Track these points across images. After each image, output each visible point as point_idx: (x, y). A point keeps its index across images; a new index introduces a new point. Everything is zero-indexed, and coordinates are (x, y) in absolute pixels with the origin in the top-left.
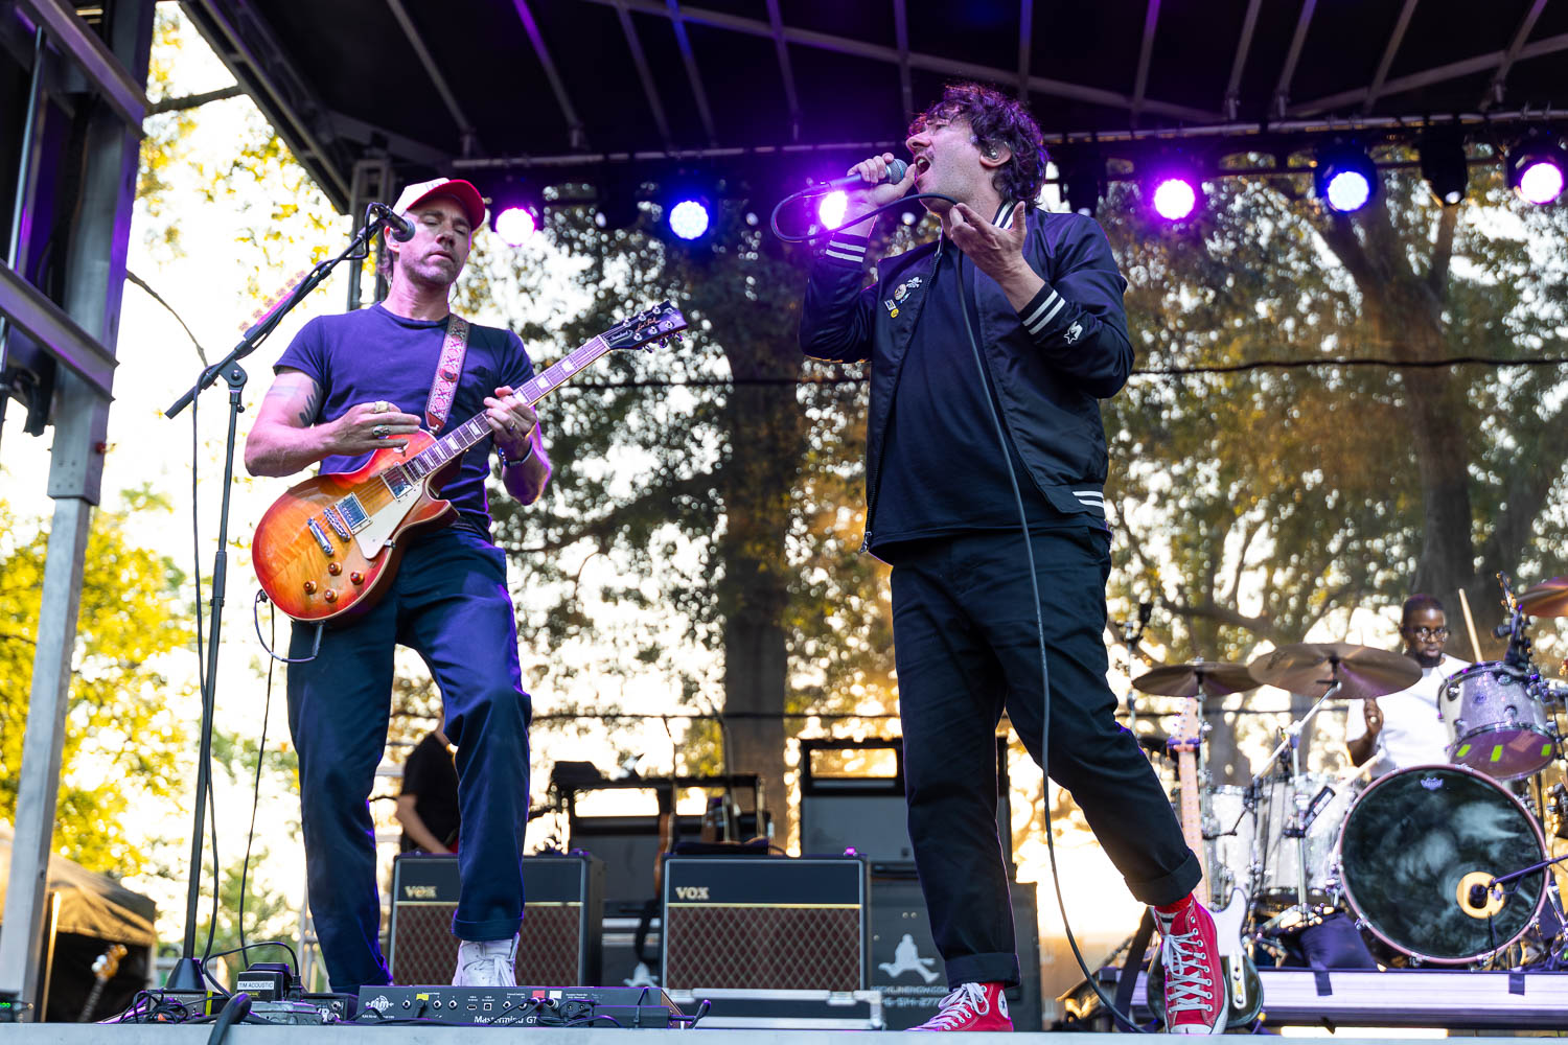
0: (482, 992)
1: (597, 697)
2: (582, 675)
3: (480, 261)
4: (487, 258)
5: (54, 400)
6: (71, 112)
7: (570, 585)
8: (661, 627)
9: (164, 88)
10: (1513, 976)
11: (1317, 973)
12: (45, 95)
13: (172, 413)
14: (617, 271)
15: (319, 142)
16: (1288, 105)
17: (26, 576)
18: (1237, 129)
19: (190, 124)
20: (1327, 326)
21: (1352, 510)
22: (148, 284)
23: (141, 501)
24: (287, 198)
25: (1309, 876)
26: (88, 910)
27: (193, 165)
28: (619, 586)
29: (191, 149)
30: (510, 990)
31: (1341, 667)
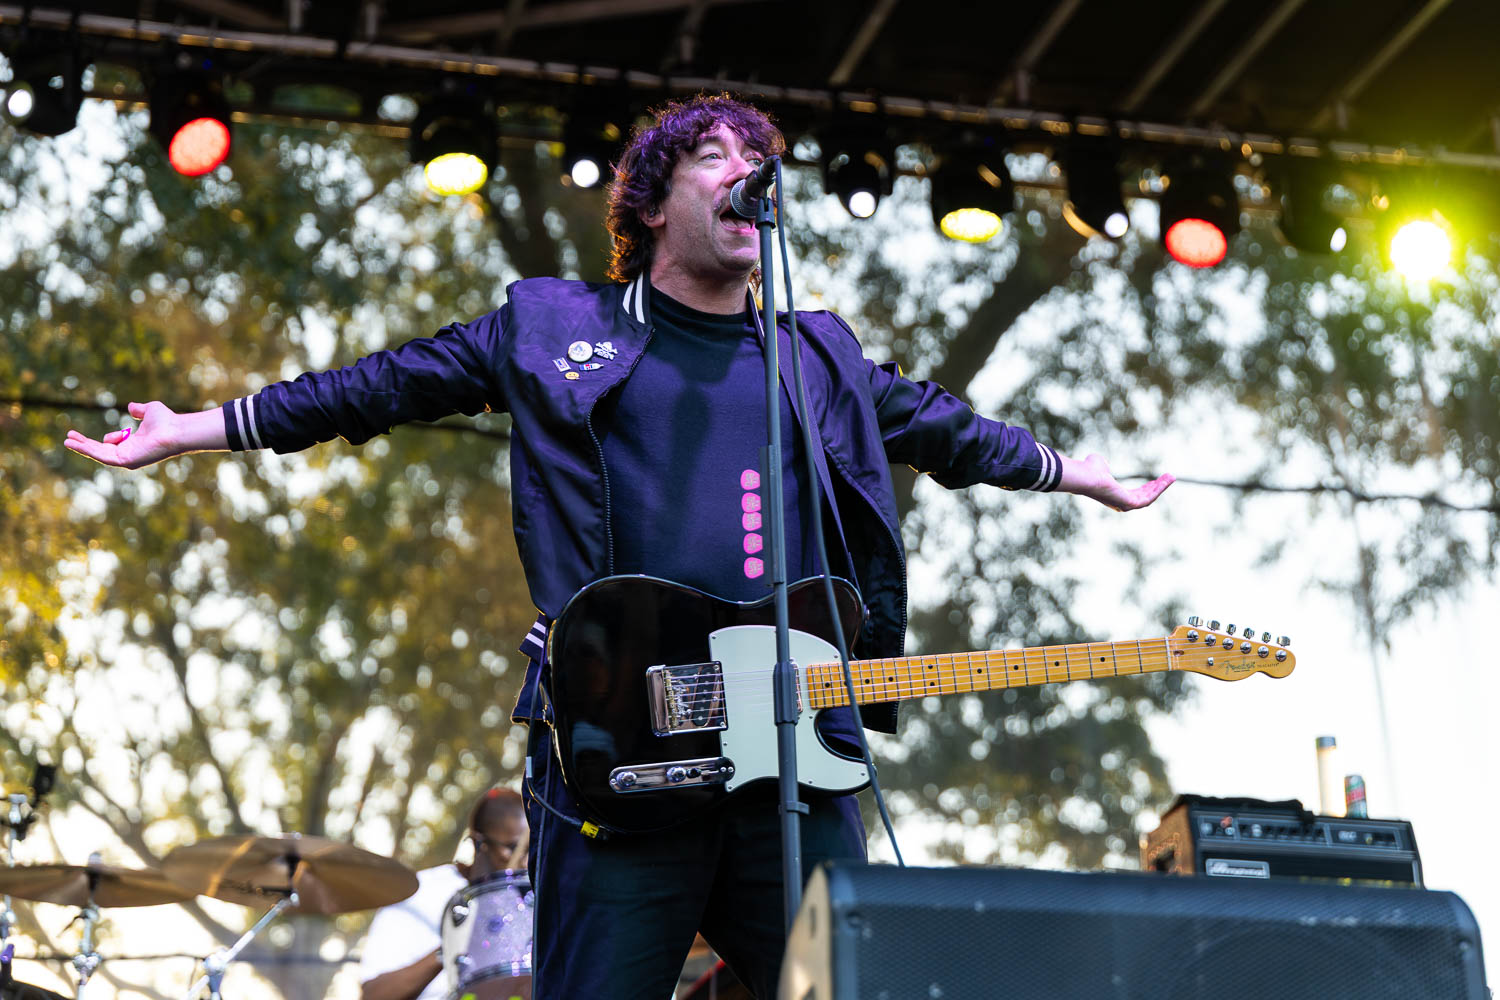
18: (301, 44)
31: (301, 868)
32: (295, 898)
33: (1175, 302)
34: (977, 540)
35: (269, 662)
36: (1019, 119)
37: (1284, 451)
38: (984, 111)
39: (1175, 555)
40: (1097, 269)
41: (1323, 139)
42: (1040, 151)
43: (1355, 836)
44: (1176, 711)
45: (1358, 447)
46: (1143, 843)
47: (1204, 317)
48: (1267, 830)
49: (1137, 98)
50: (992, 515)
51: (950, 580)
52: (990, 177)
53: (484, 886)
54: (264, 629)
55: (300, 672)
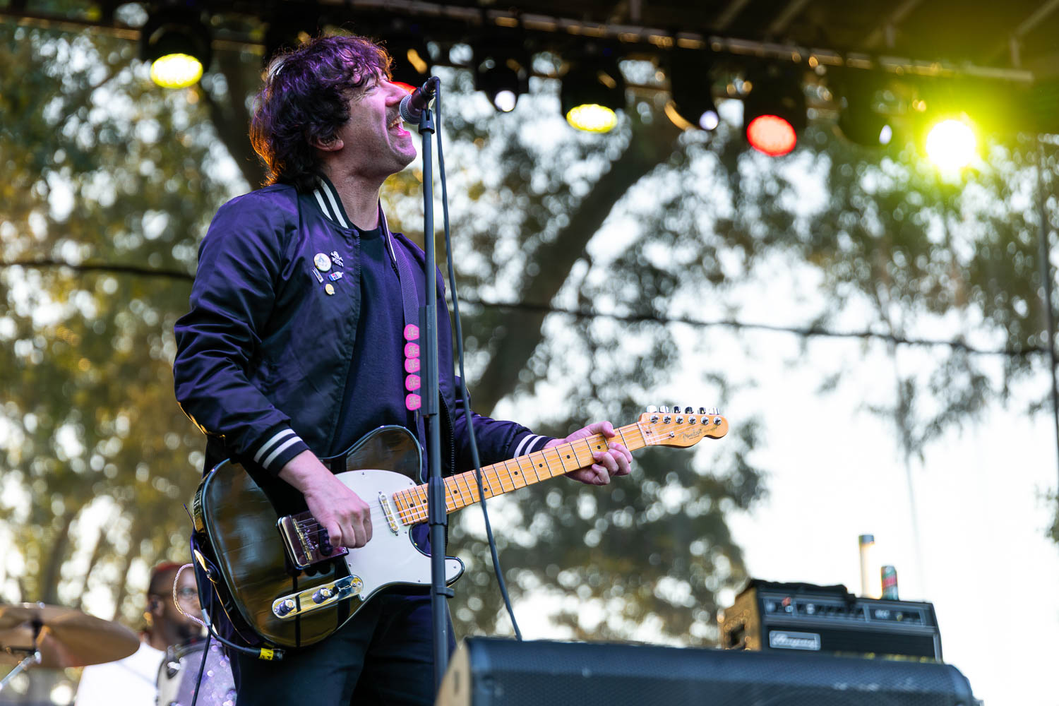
31: (44, 631)
32: (38, 656)
33: (757, 178)
34: (594, 368)
35: (14, 458)
36: (631, 34)
37: (842, 301)
38: (604, 26)
39: (753, 383)
40: (694, 152)
41: (874, 54)
42: (647, 59)
43: (888, 614)
44: (750, 508)
45: (901, 299)
46: (720, 617)
47: (780, 191)
48: (818, 608)
49: (726, 19)
50: (606, 348)
51: (571, 400)
52: (608, 81)
53: (192, 647)
54: (11, 432)
55: (39, 467)
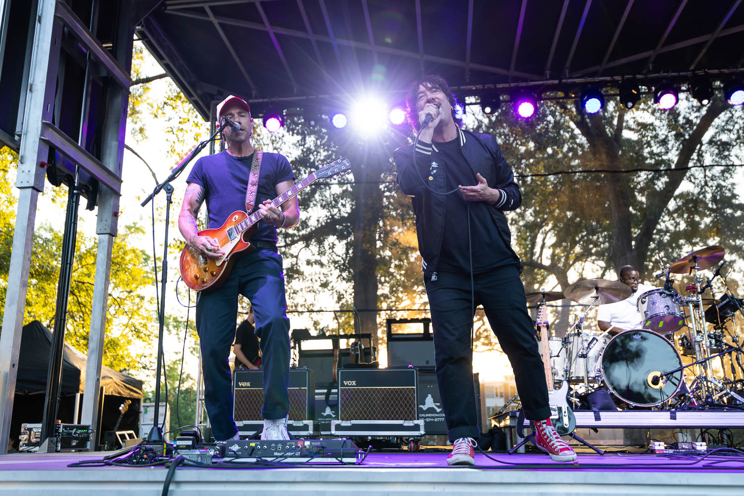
0: (277, 442)
1: (306, 301)
2: (300, 294)
3: (259, 138)
4: (261, 137)
5: (98, 196)
6: (101, 84)
7: (295, 259)
8: (329, 274)
9: (138, 74)
10: (671, 412)
11: (595, 412)
12: (91, 78)
13: (143, 205)
14: (310, 141)
15: (197, 94)
16: (570, 73)
17: (90, 260)
18: (550, 82)
19: (148, 88)
20: (576, 156)
21: (585, 225)
22: (133, 149)
23: (133, 230)
24: (184, 116)
25: (588, 372)
26: (117, 386)
27: (148, 104)
28: (313, 259)
29: (148, 98)
30: (288, 441)
